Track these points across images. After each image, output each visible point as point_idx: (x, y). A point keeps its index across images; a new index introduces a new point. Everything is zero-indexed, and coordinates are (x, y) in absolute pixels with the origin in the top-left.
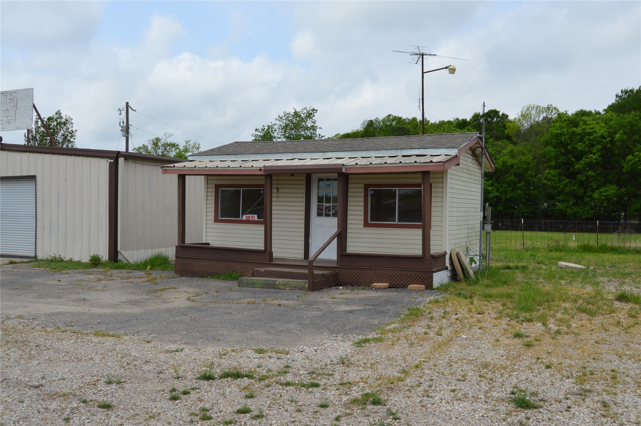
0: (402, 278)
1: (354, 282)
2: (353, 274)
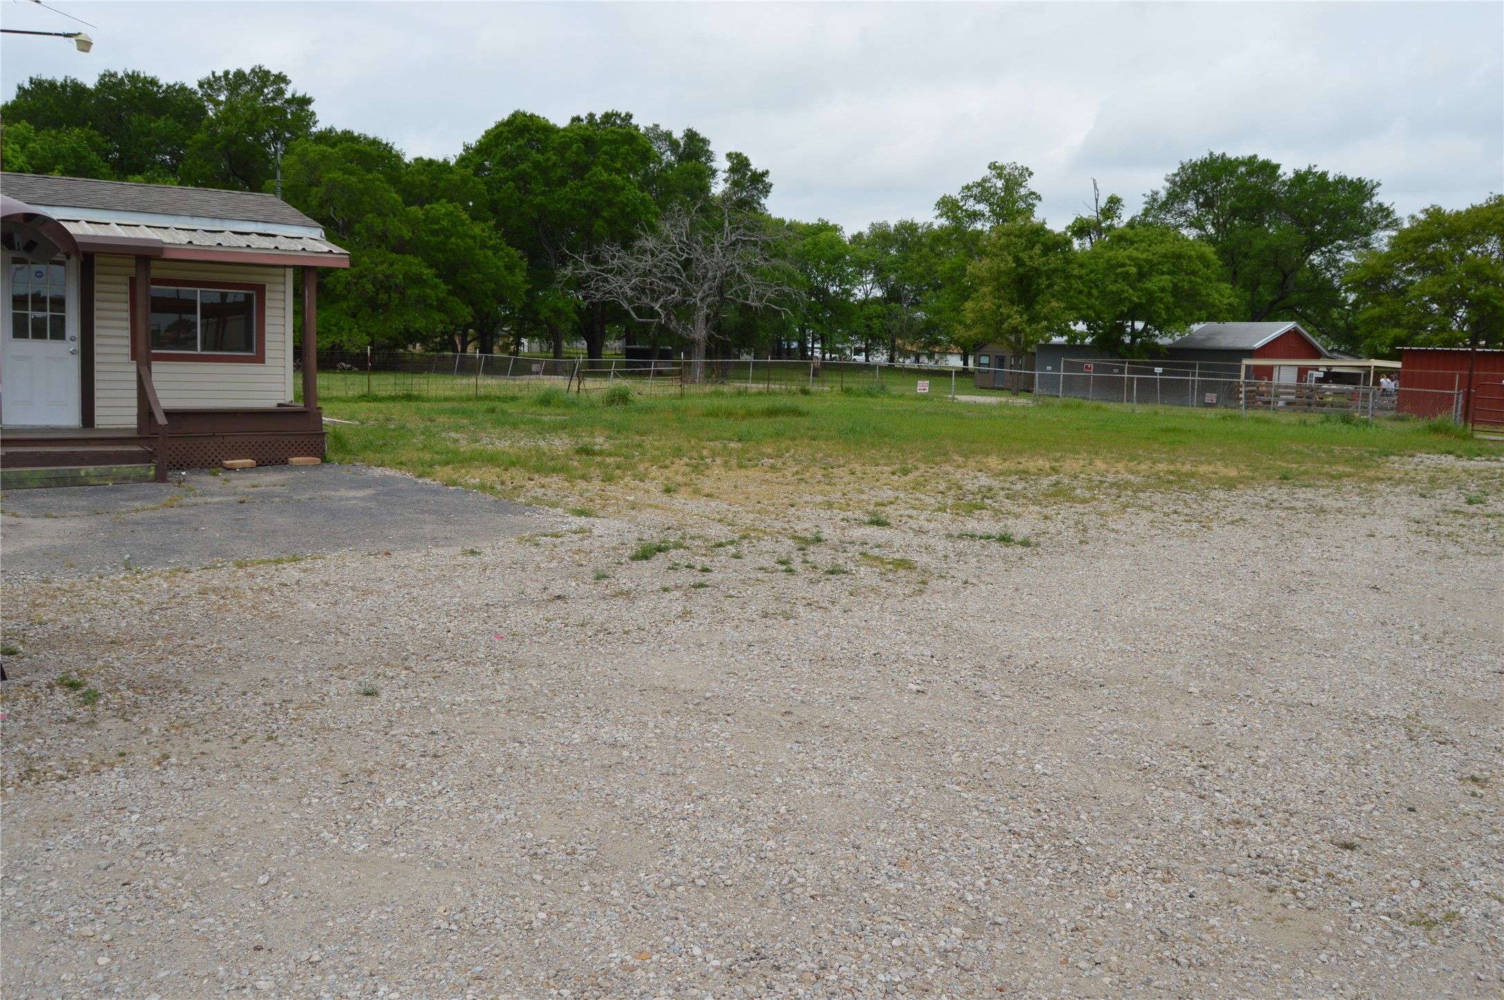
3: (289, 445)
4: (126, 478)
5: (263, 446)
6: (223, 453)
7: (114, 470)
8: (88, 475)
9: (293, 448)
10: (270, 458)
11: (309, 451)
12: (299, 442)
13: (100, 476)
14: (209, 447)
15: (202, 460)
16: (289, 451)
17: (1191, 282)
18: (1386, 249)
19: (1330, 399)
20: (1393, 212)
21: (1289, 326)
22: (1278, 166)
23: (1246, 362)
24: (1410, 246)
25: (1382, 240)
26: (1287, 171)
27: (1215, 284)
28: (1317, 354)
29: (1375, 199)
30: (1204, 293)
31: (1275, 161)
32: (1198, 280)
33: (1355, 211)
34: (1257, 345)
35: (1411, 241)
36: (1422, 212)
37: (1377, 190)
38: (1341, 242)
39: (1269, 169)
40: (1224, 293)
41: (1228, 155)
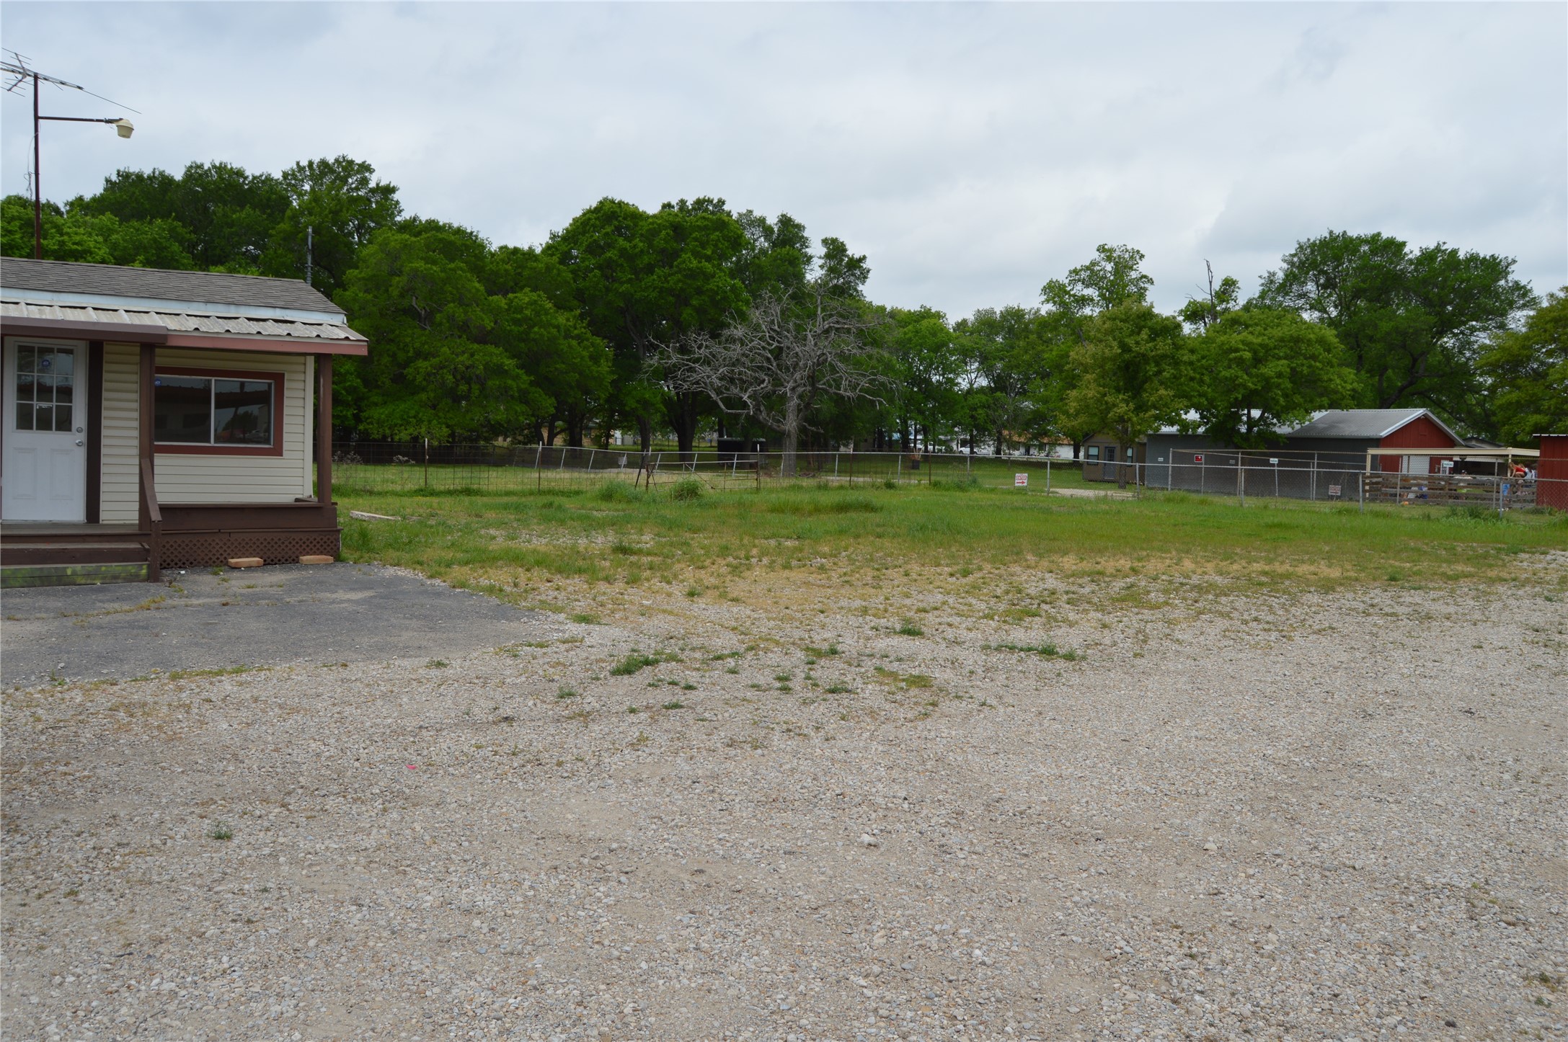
0: (283, 546)
1: (184, 560)
2: (179, 546)
3: (301, 543)
4: (115, 578)
5: (272, 543)
6: (228, 551)
7: (103, 569)
8: (74, 573)
9: (304, 546)
10: (279, 557)
11: (322, 549)
12: (311, 539)
13: (88, 575)
14: (214, 544)
15: (207, 558)
16: (301, 549)
17: (1310, 367)
18: (1524, 330)
19: (1464, 491)
20: (1530, 291)
21: (1418, 412)
22: (1404, 244)
23: (1372, 451)
24: (1549, 326)
25: (1518, 320)
26: (1413, 249)
27: (1337, 369)
28: (1451, 443)
29: (1510, 277)
30: (1325, 378)
31: (1400, 239)
32: (1318, 364)
33: (1488, 289)
34: (1384, 433)
35: (1551, 321)
36: (1562, 290)
37: (1512, 267)
38: (1474, 323)
39: (1394, 248)
40: (1347, 379)
41: (1350, 234)
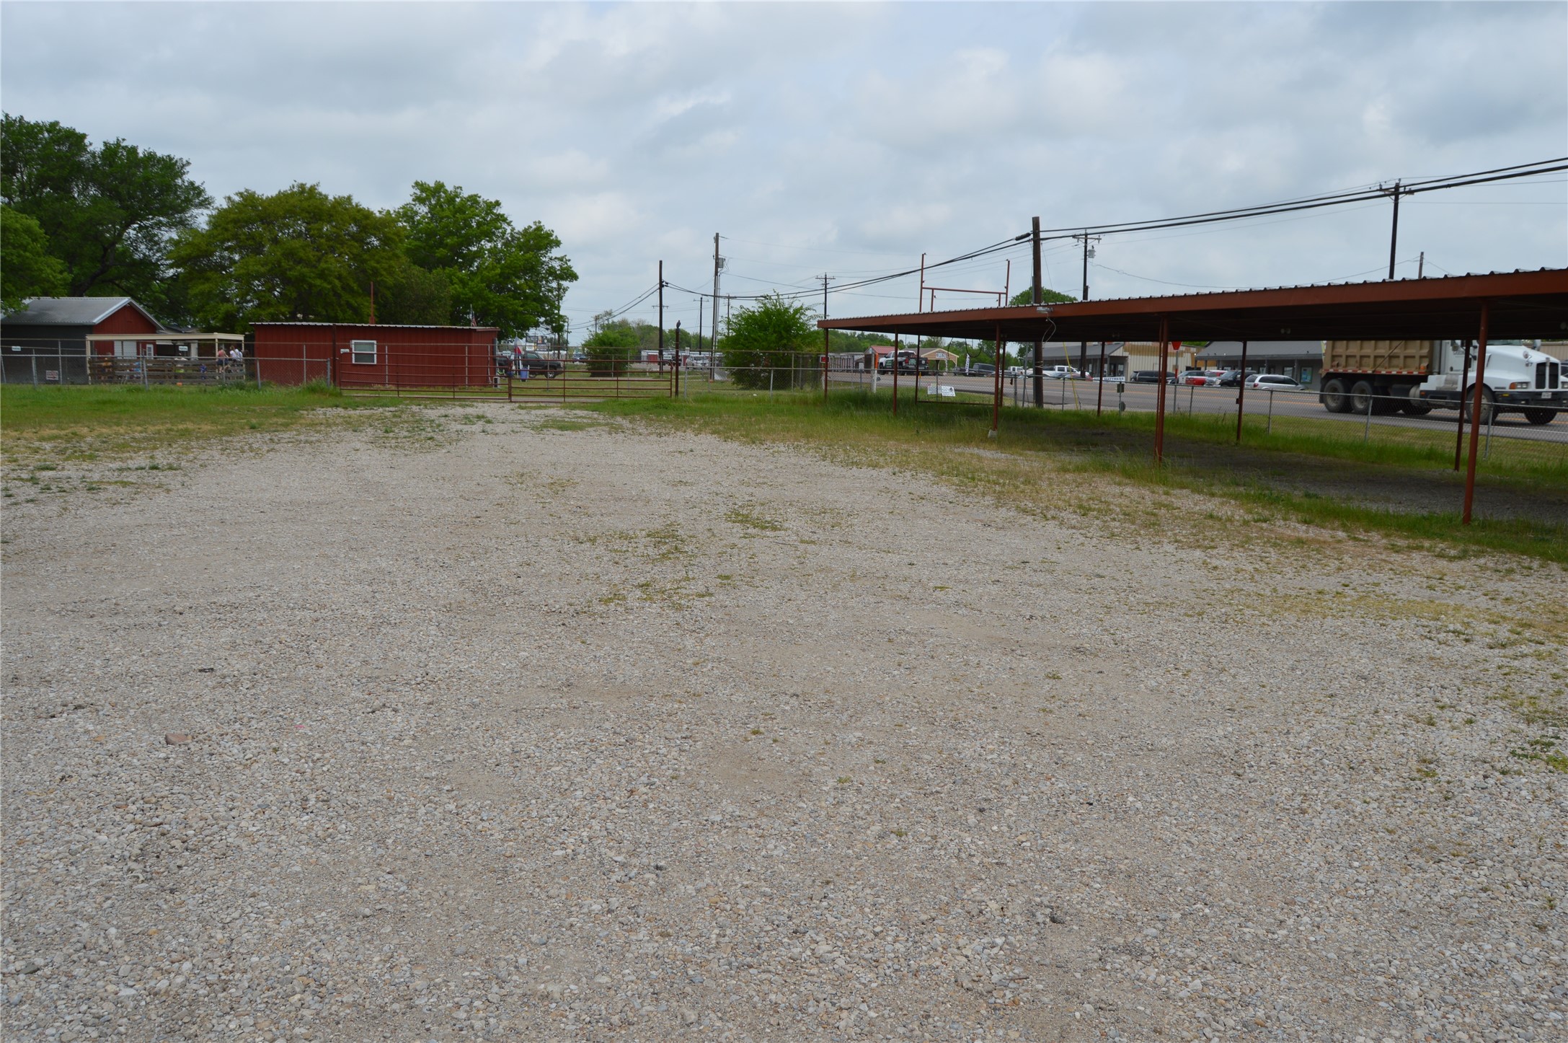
17: (19, 256)
18: (206, 227)
20: (203, 191)
21: (124, 301)
22: (84, 136)
23: (90, 338)
24: (230, 226)
25: (201, 219)
26: (94, 142)
27: (42, 258)
28: (153, 329)
29: (186, 177)
30: (35, 267)
31: (79, 130)
32: (28, 254)
33: (169, 188)
34: (97, 320)
36: (237, 194)
37: (187, 169)
38: (159, 218)
39: (75, 139)
40: (53, 267)
